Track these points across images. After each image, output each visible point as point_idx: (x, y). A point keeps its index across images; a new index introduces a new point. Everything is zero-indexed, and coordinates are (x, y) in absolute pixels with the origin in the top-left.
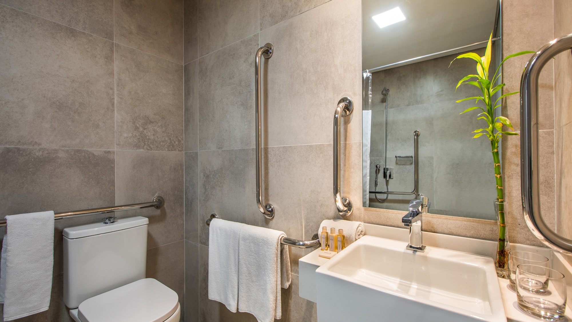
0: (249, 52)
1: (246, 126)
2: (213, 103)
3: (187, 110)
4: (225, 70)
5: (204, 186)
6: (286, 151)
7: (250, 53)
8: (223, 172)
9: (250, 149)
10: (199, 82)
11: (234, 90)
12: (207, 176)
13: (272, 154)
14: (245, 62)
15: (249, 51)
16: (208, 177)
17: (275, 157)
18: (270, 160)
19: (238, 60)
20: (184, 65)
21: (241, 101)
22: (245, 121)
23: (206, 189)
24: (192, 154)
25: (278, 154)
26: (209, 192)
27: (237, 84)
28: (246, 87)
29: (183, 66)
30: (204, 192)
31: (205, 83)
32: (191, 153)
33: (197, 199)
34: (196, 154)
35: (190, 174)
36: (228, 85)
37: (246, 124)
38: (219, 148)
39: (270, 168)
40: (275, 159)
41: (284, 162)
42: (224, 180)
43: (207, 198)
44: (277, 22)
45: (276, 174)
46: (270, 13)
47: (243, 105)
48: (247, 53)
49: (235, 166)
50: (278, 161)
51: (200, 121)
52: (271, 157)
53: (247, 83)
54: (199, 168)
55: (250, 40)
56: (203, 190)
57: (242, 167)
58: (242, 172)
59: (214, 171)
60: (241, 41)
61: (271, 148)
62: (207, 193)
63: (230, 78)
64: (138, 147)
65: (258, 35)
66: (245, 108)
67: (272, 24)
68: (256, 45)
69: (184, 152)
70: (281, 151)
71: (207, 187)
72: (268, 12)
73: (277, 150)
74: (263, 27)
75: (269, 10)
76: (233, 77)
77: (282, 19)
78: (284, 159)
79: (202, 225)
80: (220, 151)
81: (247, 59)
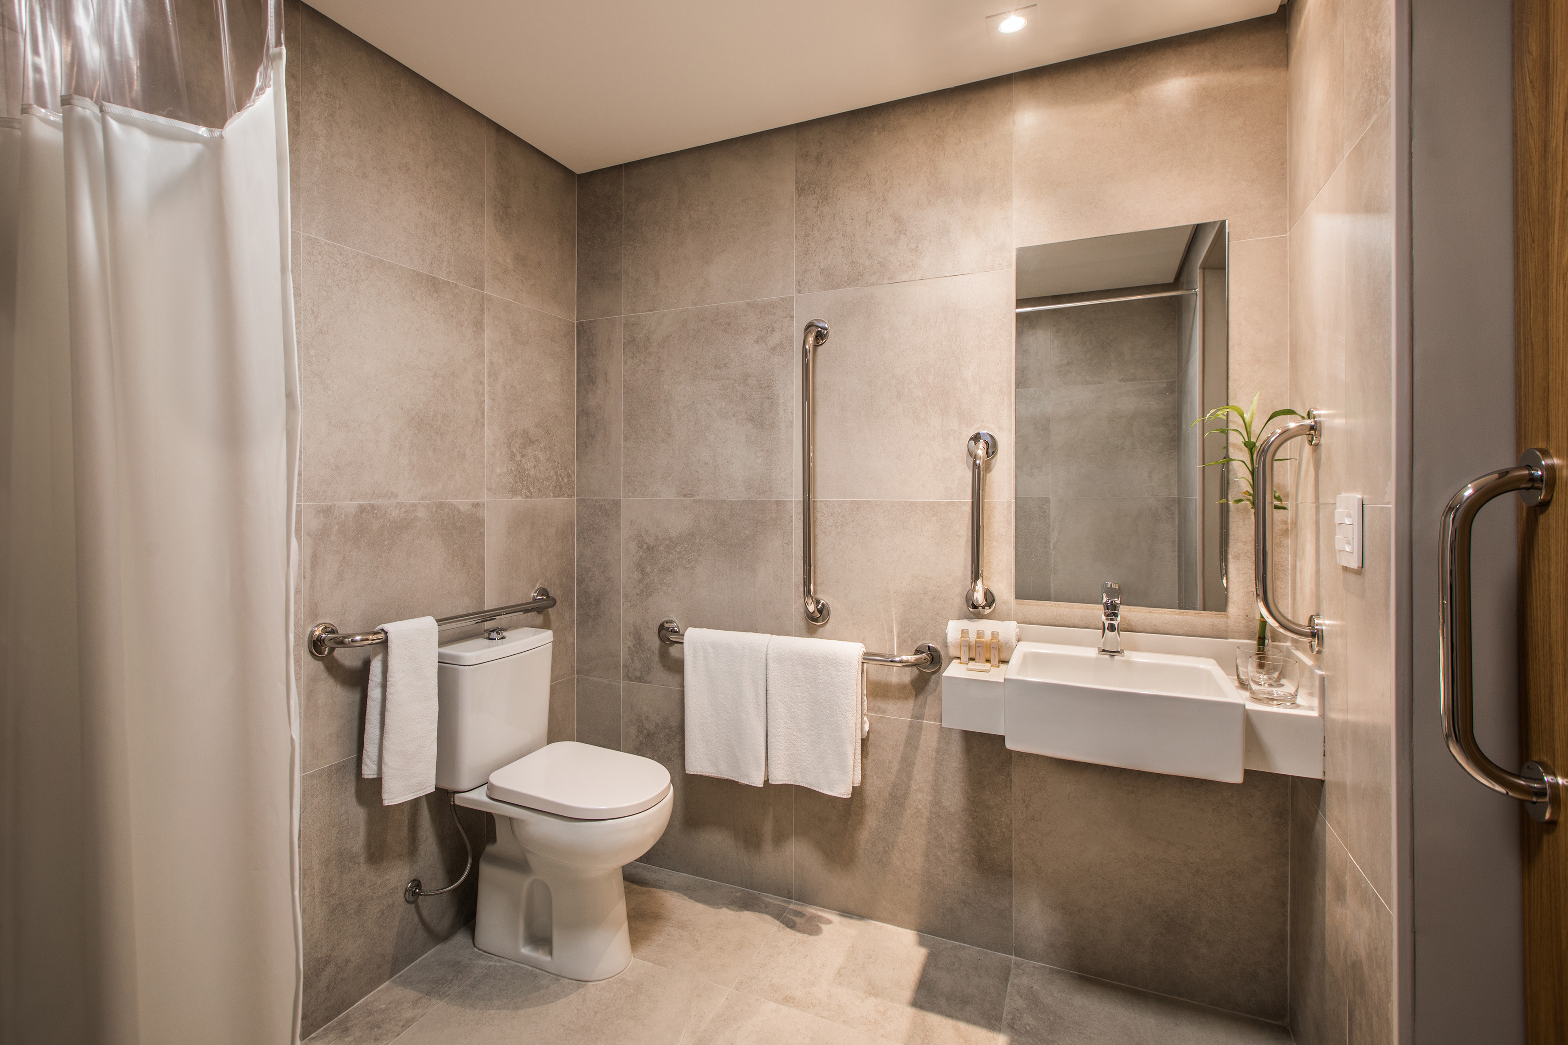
0: (769, 327)
1: (760, 460)
2: (668, 408)
3: (584, 413)
4: (703, 349)
5: (640, 567)
6: (858, 509)
7: (771, 328)
8: (697, 541)
9: (770, 501)
10: (625, 363)
11: (729, 391)
12: (648, 548)
13: (825, 512)
14: (757, 342)
15: (768, 325)
16: (650, 549)
17: (832, 517)
18: (819, 522)
19: (738, 337)
20: (576, 322)
21: (746, 413)
22: (758, 449)
23: (643, 572)
24: (601, 503)
25: (840, 513)
26: (654, 579)
27: (735, 381)
28: (761, 388)
30: (640, 579)
31: (642, 365)
32: (597, 500)
33: (618, 592)
34: (617, 504)
35: (594, 543)
36: (712, 379)
37: (759, 455)
38: (685, 496)
39: (818, 536)
40: (832, 521)
41: (854, 527)
42: (700, 555)
43: (646, 591)
44: (838, 287)
45: (834, 546)
46: (822, 268)
47: (751, 419)
48: (764, 327)
49: (731, 531)
50: (838, 524)
51: (626, 439)
52: (823, 518)
53: (762, 382)
54: (625, 532)
55: (771, 305)
56: (637, 576)
57: (747, 532)
58: (749, 543)
59: (670, 539)
60: (748, 304)
61: (822, 501)
62: (648, 581)
63: (717, 367)
64: (514, 492)
65: (791, 299)
66: (759, 426)
67: (827, 287)
68: (786, 317)
69: (576, 498)
70: (846, 508)
71: (648, 570)
72: (817, 264)
73: (837, 506)
74: (804, 288)
75: (819, 262)
76: (725, 365)
77: (850, 284)
78: (853, 521)
79: (630, 644)
80: (688, 500)
81: (762, 338)
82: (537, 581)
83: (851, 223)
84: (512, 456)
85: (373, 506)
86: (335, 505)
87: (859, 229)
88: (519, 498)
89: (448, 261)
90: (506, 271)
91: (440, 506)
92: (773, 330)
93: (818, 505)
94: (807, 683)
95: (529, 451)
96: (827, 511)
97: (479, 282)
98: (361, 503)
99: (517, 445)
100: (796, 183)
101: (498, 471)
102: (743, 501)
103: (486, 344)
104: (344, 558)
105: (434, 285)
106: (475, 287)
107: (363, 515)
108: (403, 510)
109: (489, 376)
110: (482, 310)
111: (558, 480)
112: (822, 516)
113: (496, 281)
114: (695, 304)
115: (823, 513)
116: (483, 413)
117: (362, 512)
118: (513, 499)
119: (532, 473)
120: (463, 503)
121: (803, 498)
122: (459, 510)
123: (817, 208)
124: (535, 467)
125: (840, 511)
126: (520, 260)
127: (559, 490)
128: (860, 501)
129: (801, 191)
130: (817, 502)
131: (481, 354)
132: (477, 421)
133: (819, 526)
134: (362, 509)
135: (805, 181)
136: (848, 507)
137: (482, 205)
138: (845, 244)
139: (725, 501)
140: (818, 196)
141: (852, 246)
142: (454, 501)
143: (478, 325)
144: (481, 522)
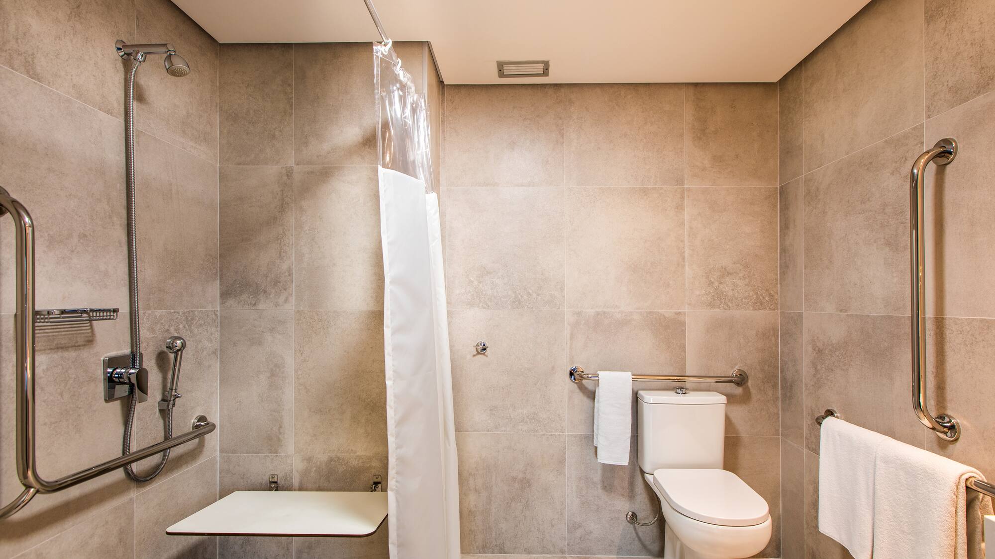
0: (902, 158)
1: (895, 280)
2: (830, 241)
4: (853, 189)
5: (814, 365)
6: (988, 328)
7: (904, 159)
8: (849, 348)
9: (904, 317)
10: (805, 210)
11: (871, 221)
12: (818, 351)
13: (953, 329)
14: (892, 174)
15: (901, 157)
16: (820, 351)
17: (961, 335)
18: (948, 339)
19: (878, 173)
20: (779, 187)
21: (884, 238)
22: (894, 270)
23: (816, 368)
24: (792, 315)
25: (969, 331)
26: (822, 376)
27: (876, 211)
28: (896, 214)
29: (777, 188)
30: (814, 374)
31: (814, 210)
32: (790, 313)
33: (802, 381)
34: (800, 315)
35: (789, 344)
36: (859, 213)
38: (841, 311)
39: (947, 353)
40: (961, 339)
41: (984, 347)
42: (851, 360)
43: (818, 384)
44: (966, 99)
45: (963, 365)
46: (950, 86)
47: (888, 244)
48: (898, 158)
49: (873, 342)
50: (967, 343)
51: (806, 267)
52: (952, 335)
53: (897, 209)
54: (805, 338)
55: (904, 137)
56: (812, 371)
57: (886, 344)
58: (888, 354)
59: (832, 345)
60: (886, 141)
61: (951, 319)
62: (819, 376)
63: (863, 202)
64: (711, 305)
65: (922, 126)
66: (894, 249)
67: (955, 104)
68: (917, 145)
69: (779, 311)
70: (975, 326)
71: (819, 368)
72: (946, 84)
73: (966, 324)
74: (933, 111)
75: (948, 81)
76: (868, 199)
77: (979, 93)
78: (983, 340)
79: (809, 422)
80: (843, 315)
81: (896, 169)
82: (736, 364)
83: (980, 28)
84: (711, 283)
85: (604, 312)
86: (582, 311)
87: (989, 31)
88: (717, 310)
89: (655, 176)
90: (704, 169)
91: (650, 313)
92: (906, 159)
93: (947, 322)
94: (908, 489)
95: (727, 280)
96: (956, 329)
97: (680, 181)
98: (597, 310)
99: (715, 277)
100: (925, 14)
101: (698, 293)
102: (882, 316)
103: (687, 217)
104: (588, 337)
105: (645, 192)
106: (676, 185)
107: (599, 316)
108: (624, 314)
109: (689, 236)
110: (683, 198)
111: (758, 298)
112: (951, 333)
113: (695, 178)
114: (847, 154)
115: (952, 330)
116: (684, 259)
117: (598, 315)
118: (711, 311)
119: (731, 293)
120: (668, 313)
121: (912, 314)
122: (664, 316)
123: (945, 29)
124: (733, 290)
125: (969, 329)
126: (718, 160)
127: (759, 304)
128: (991, 320)
129: (930, 18)
130: (945, 319)
131: (683, 224)
132: (678, 264)
133: (948, 344)
134: (598, 314)
135: (933, 8)
136: (978, 325)
137: (682, 135)
138: (974, 52)
139: (868, 316)
140: (946, 16)
141: (982, 52)
142: (660, 311)
143: (680, 208)
144: (683, 324)
